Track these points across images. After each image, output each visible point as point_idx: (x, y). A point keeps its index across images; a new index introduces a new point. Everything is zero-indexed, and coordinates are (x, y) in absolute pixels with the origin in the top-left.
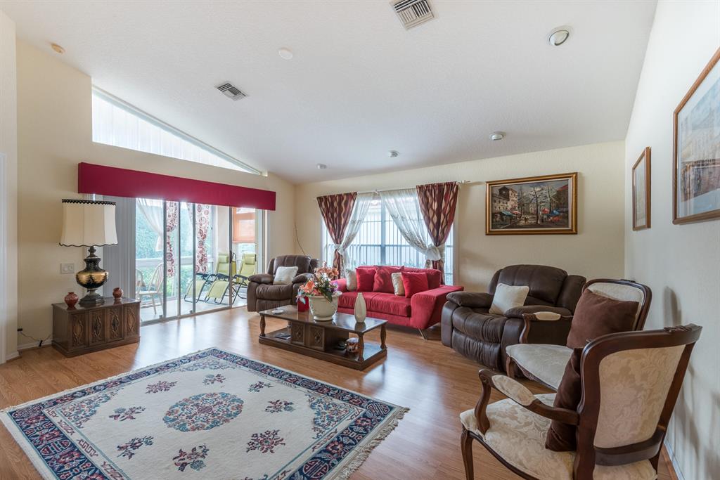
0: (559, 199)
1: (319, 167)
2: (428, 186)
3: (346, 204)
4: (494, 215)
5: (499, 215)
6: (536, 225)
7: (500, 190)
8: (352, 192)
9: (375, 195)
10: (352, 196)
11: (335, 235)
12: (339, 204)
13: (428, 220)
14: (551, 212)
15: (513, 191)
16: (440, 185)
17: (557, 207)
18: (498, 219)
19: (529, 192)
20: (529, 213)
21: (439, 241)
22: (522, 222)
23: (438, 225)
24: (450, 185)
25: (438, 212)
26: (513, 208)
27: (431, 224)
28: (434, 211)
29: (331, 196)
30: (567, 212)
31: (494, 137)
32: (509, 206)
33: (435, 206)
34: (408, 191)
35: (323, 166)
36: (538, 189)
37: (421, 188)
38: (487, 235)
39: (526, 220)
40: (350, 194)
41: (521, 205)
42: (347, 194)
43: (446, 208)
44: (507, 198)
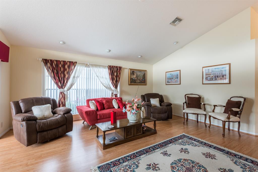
0: (144, 76)
1: (61, 43)
2: (112, 66)
3: (69, 67)
4: (131, 79)
5: (132, 79)
6: (140, 83)
7: (133, 72)
8: (74, 61)
9: (87, 65)
10: (73, 64)
12: (64, 66)
13: (112, 79)
14: (142, 79)
15: (135, 73)
16: (117, 67)
17: (143, 79)
18: (132, 80)
19: (139, 73)
20: (138, 79)
21: (116, 87)
22: (137, 82)
23: (116, 81)
24: (120, 68)
25: (117, 76)
26: (135, 78)
27: (114, 81)
28: (115, 76)
29: (56, 61)
30: (145, 80)
31: (139, 57)
32: (134, 77)
33: (115, 74)
34: (104, 67)
35: (64, 43)
36: (140, 73)
37: (110, 66)
38: (129, 85)
39: (138, 81)
40: (72, 62)
41: (137, 77)
42: (70, 62)
43: (119, 75)
44: (134, 74)
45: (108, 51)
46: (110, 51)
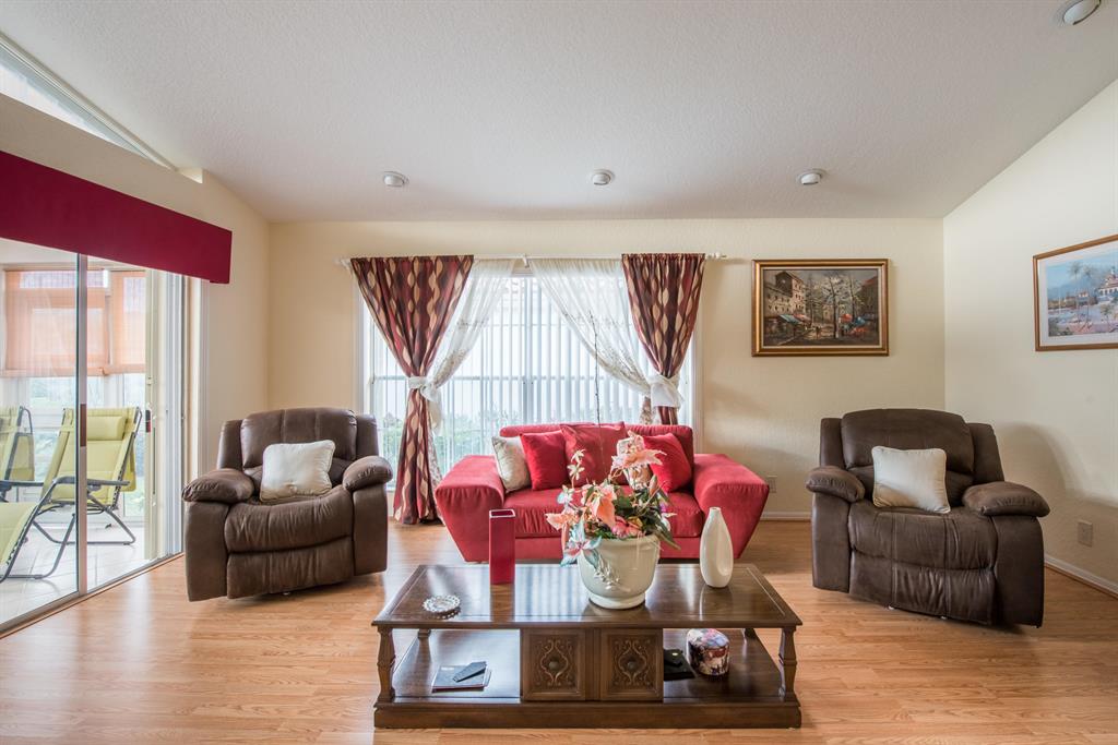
0: (865, 300)
1: (388, 180)
2: (647, 257)
3: (442, 281)
4: (767, 321)
5: (775, 321)
6: (833, 341)
7: (779, 277)
8: (461, 253)
9: (520, 267)
10: (458, 264)
11: (411, 353)
12: (422, 280)
13: (647, 326)
14: (854, 319)
15: (799, 281)
16: (672, 258)
17: (863, 313)
18: (774, 328)
19: (823, 284)
20: (822, 320)
21: (669, 368)
22: (813, 335)
23: (669, 337)
24: (694, 261)
25: (672, 310)
26: (799, 311)
27: (657, 333)
28: (661, 307)
29: (396, 260)
30: (877, 320)
31: (807, 179)
32: (790, 306)
33: (664, 297)
34: (602, 265)
35: (400, 181)
36: (836, 281)
37: (632, 259)
38: (755, 355)
39: (818, 330)
40: (456, 258)
41: (810, 305)
42: (445, 259)
43: (685, 302)
44: (788, 291)
45: (597, 178)
46: (607, 177)
